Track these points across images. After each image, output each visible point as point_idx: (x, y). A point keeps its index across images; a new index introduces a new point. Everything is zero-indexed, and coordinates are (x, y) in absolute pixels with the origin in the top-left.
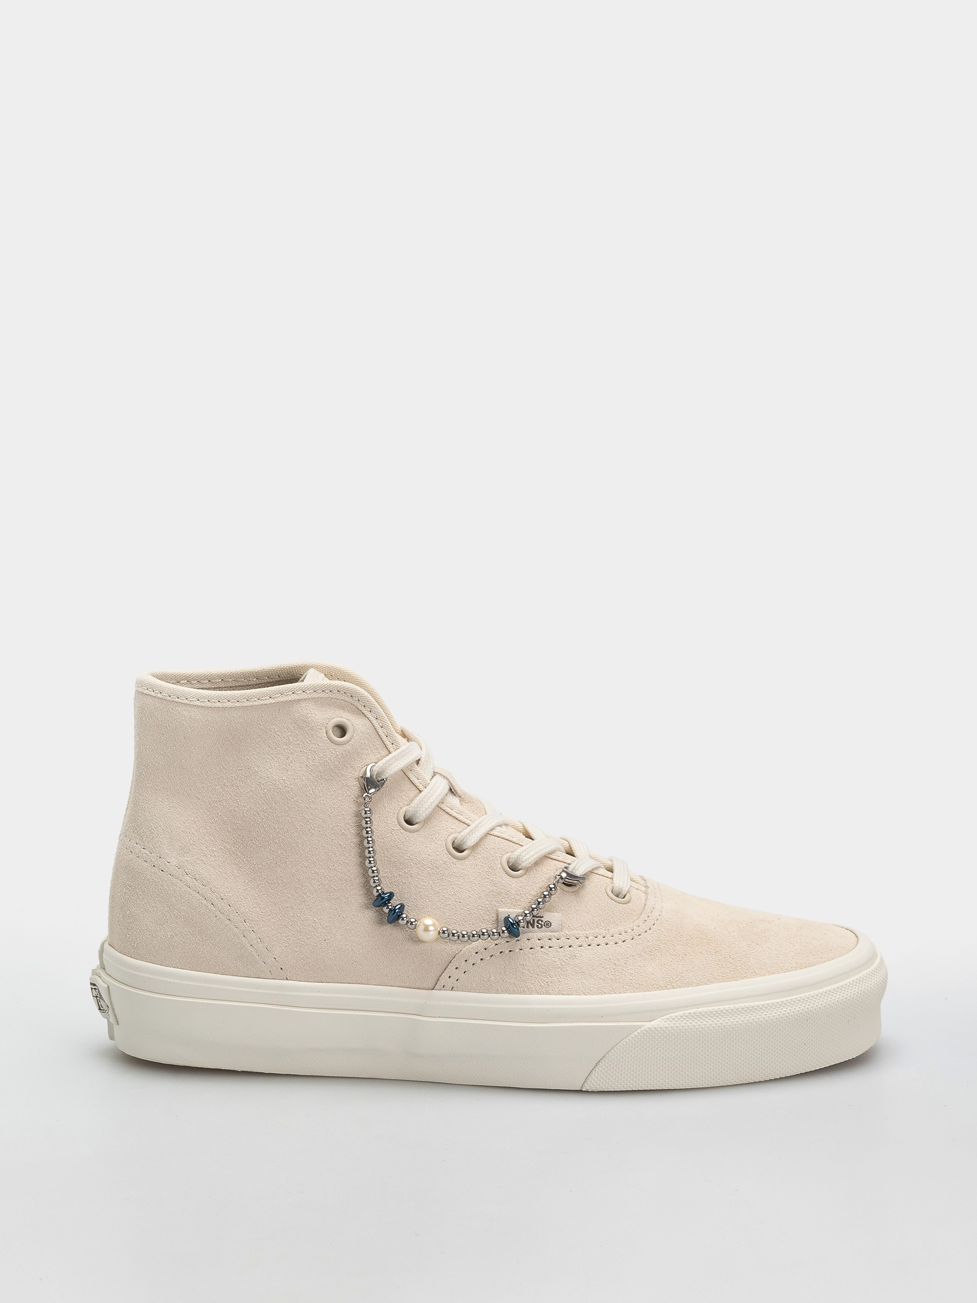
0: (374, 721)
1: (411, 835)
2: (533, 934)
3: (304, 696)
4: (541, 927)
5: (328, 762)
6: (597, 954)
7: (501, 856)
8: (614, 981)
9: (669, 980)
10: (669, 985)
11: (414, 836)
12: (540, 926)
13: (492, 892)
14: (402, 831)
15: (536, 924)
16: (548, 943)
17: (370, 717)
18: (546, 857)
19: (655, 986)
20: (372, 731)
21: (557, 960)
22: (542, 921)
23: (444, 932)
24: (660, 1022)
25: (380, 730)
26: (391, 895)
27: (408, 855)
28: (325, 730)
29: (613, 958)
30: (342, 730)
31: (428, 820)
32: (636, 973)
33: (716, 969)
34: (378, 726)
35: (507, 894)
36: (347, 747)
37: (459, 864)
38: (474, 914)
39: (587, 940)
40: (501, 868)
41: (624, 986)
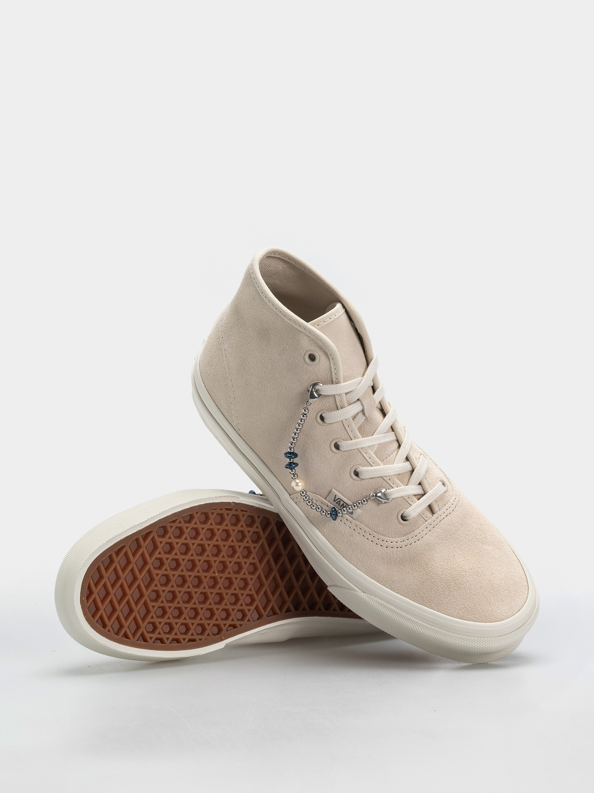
0: (332, 364)
6: (363, 543)
7: (354, 465)
8: (360, 561)
11: (319, 427)
13: (337, 478)
14: (315, 421)
16: (344, 521)
17: (331, 361)
20: (329, 367)
26: (296, 455)
27: (311, 433)
28: (305, 352)
29: (369, 550)
30: (313, 358)
31: (332, 424)
34: (333, 368)
35: (343, 484)
36: (310, 367)
37: (331, 455)
38: (322, 482)
39: (364, 532)
40: (349, 471)
41: (363, 567)
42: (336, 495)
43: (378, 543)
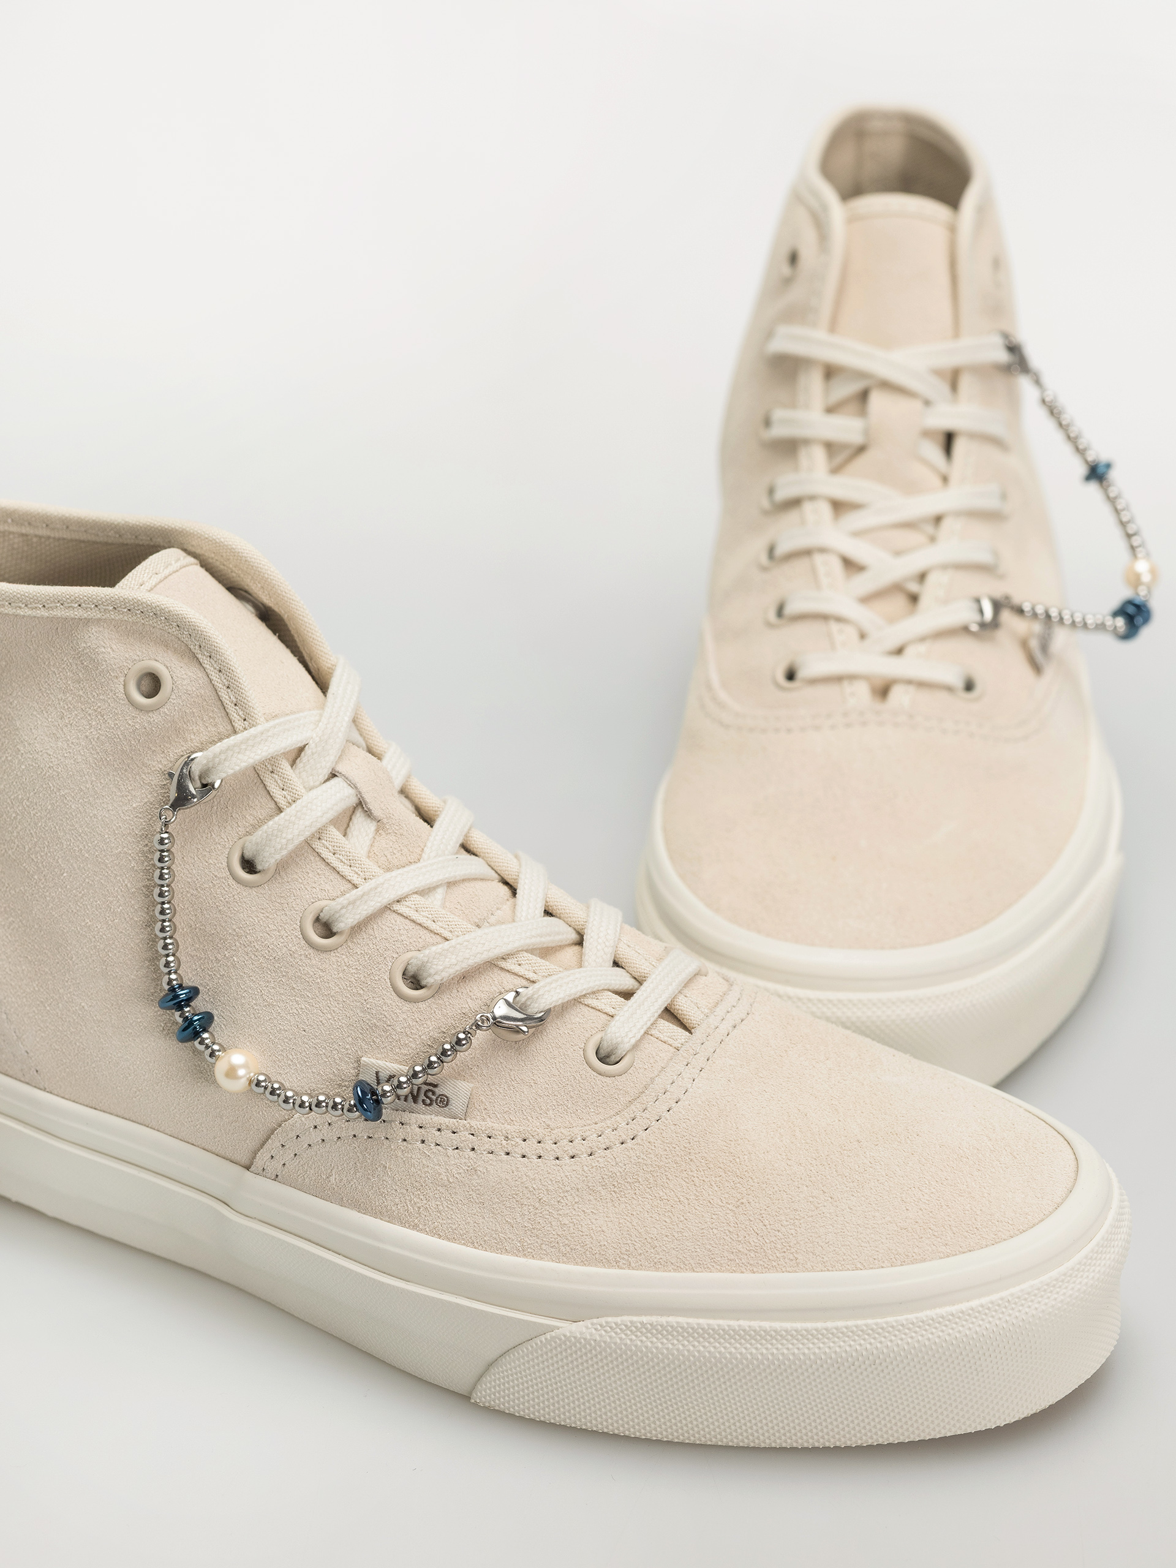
0: (215, 676)
1: (245, 892)
2: (410, 1115)
3: (95, 614)
4: (430, 1105)
5: (120, 739)
6: (516, 1173)
7: (395, 955)
8: (529, 1233)
9: (627, 1250)
10: (623, 1259)
11: (249, 894)
12: (428, 1101)
13: (361, 1022)
14: (231, 881)
15: (422, 1097)
16: (432, 1135)
17: (208, 666)
18: (492, 964)
19: (597, 1256)
20: (208, 692)
21: (442, 1171)
22: (434, 1093)
23: (258, 1084)
24: (587, 1328)
25: (224, 694)
26: (194, 992)
27: (234, 927)
28: (123, 678)
29: (541, 1187)
30: (152, 684)
31: (283, 866)
32: (571, 1225)
33: (722, 1241)
34: (220, 686)
35: (386, 1031)
36: (155, 717)
37: (316, 959)
38: (323, 1056)
39: (504, 1142)
40: (388, 981)
41: (543, 1246)
42: (377, 1073)
43: (559, 1154)
